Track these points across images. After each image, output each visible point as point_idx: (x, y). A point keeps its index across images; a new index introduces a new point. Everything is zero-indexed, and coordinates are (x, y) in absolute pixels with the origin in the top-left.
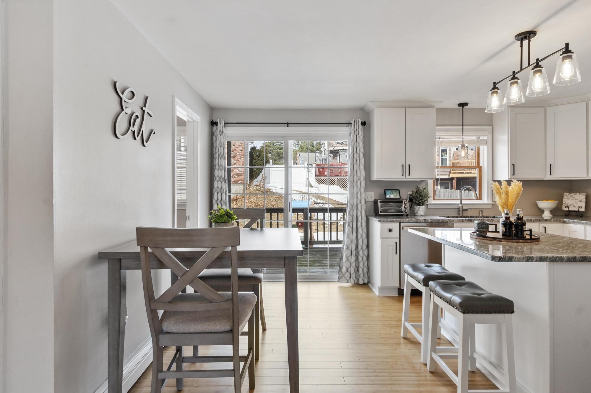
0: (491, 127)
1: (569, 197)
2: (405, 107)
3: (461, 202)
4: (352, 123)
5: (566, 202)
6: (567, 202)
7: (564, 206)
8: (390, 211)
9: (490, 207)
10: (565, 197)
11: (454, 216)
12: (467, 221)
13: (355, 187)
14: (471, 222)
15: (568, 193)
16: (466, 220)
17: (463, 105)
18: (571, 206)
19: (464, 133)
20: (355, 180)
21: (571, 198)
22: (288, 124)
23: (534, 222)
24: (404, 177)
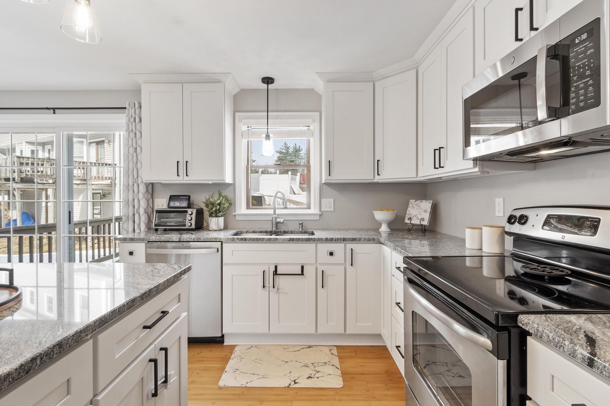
0: (318, 113)
1: (414, 205)
2: (182, 83)
3: (275, 212)
4: (125, 108)
5: (409, 213)
6: (411, 212)
7: (407, 217)
8: (168, 224)
9: (317, 218)
10: (410, 205)
11: (262, 231)
12: (240, 240)
13: (131, 192)
14: (245, 242)
15: (415, 200)
16: (238, 239)
17: (268, 81)
18: (415, 218)
19: (268, 121)
20: (131, 184)
21: (416, 208)
22: (54, 109)
23: (336, 242)
24: (181, 178)
